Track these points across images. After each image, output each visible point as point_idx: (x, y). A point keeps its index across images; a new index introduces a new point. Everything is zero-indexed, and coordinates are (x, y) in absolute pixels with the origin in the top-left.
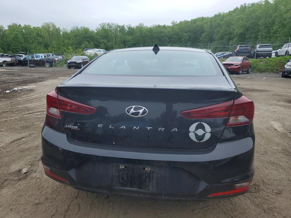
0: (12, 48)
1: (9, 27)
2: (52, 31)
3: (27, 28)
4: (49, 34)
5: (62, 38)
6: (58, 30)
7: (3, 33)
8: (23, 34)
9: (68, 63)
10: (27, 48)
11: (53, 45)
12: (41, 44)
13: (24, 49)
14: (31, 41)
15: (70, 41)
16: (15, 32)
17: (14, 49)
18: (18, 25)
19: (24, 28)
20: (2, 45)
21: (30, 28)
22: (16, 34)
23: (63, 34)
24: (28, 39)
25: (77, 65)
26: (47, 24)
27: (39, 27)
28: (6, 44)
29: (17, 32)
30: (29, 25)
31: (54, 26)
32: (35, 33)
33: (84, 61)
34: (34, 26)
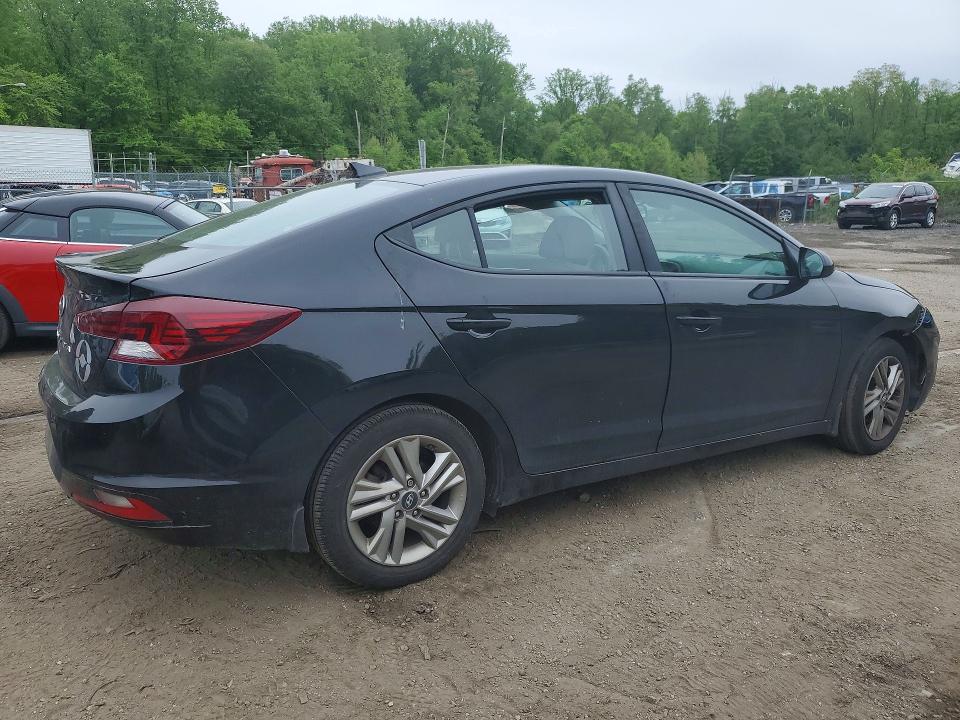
0: (747, 163)
1: (751, 98)
2: (885, 97)
3: (803, 95)
4: (872, 107)
5: (922, 118)
6: (909, 91)
7: (729, 119)
8: (787, 116)
9: (840, 208)
10: (790, 159)
11: (881, 146)
12: (836, 143)
13: (778, 163)
14: (807, 137)
15: (952, 127)
16: (763, 114)
17: (751, 165)
18: (777, 88)
19: (793, 96)
20: (719, 157)
21: (811, 96)
22: (766, 119)
23: (928, 101)
24: (800, 130)
25: (871, 215)
26: (872, 73)
27: (842, 89)
28: (731, 150)
29: (769, 114)
30: (809, 86)
31: (895, 76)
32: (824, 109)
33: (906, 200)
34: (826, 86)
